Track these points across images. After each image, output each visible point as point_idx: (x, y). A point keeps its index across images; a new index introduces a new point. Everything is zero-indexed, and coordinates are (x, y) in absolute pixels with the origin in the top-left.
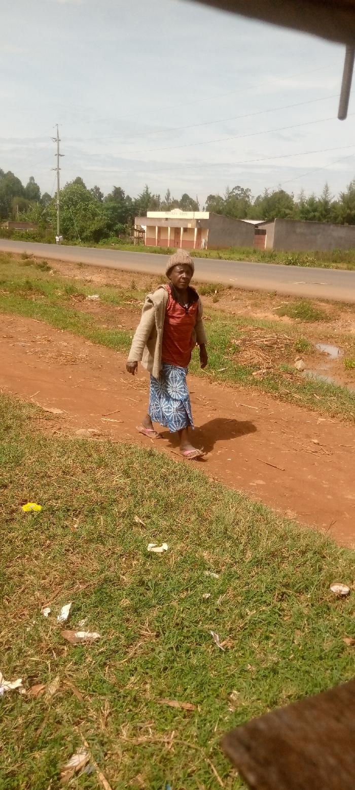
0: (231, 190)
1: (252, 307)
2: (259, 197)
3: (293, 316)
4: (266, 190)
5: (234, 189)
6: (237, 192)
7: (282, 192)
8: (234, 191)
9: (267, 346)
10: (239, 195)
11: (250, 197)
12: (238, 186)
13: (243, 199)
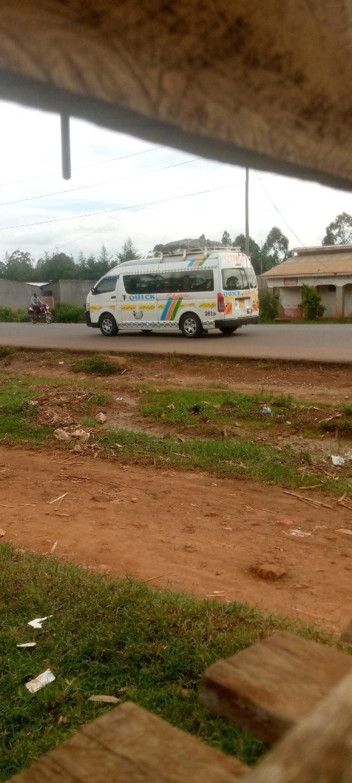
0: (10, 254)
1: (46, 367)
2: (40, 261)
3: (88, 372)
4: (46, 253)
5: (13, 253)
6: (16, 256)
7: (62, 255)
8: (14, 255)
9: (66, 403)
10: (19, 259)
11: (32, 261)
12: (17, 251)
13: (24, 262)
